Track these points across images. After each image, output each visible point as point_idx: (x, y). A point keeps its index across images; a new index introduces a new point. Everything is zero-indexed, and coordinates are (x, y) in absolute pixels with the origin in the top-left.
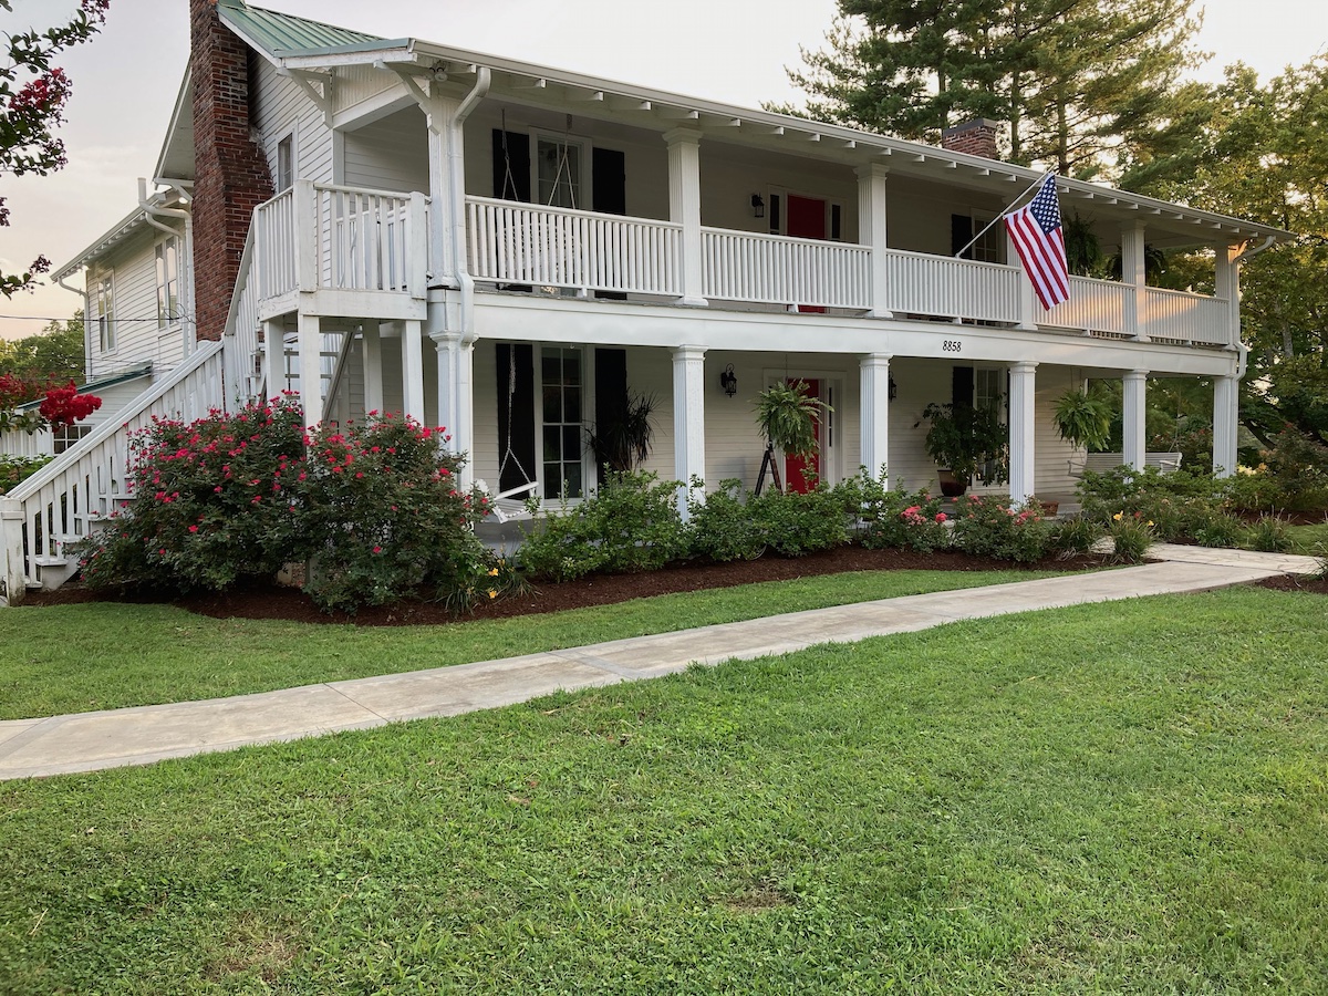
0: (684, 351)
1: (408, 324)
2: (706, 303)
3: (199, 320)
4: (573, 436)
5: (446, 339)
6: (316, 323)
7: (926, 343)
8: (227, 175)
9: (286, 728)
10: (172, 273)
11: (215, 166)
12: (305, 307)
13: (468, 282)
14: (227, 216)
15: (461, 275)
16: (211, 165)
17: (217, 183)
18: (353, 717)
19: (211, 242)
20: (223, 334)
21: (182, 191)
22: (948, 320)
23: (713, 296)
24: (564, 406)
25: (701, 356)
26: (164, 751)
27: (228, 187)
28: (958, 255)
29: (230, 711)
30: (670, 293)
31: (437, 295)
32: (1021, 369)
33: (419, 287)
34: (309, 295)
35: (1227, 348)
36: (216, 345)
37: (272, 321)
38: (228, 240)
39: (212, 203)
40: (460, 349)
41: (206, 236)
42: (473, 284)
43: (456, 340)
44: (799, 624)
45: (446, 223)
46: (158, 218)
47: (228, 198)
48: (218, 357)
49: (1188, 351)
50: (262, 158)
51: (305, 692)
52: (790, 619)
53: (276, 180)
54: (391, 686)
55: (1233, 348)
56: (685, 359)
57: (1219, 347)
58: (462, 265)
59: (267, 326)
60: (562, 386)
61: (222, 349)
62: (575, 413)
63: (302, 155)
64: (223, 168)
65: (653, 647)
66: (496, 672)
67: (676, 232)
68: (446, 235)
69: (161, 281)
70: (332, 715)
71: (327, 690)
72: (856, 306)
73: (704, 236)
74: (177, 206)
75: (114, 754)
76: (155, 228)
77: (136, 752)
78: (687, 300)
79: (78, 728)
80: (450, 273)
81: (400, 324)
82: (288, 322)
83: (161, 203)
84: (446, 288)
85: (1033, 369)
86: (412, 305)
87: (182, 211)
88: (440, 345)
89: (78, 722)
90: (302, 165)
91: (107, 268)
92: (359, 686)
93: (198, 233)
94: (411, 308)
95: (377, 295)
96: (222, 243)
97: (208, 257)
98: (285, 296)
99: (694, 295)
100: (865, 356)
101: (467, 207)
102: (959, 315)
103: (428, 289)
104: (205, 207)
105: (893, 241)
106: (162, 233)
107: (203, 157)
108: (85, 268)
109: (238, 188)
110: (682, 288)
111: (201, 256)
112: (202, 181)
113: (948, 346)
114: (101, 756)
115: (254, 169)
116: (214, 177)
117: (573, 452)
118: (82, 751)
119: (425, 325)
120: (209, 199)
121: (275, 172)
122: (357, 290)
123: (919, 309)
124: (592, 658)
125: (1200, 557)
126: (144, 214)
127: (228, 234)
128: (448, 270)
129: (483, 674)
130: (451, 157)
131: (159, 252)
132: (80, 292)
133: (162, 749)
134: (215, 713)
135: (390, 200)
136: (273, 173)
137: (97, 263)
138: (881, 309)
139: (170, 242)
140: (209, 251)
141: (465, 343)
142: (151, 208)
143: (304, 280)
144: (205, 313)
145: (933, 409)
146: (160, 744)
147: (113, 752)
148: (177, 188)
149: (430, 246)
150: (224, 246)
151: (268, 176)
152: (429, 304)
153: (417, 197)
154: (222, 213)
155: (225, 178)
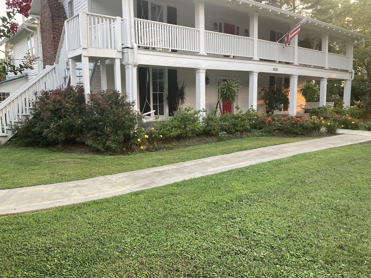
0: (200, 69)
1: (116, 60)
2: (206, 54)
3: (44, 59)
4: (161, 96)
5: (129, 64)
6: (87, 59)
7: (268, 68)
8: (52, 12)
9: (96, 193)
10: (33, 45)
11: (48, 10)
12: (84, 53)
13: (136, 46)
14: (53, 26)
15: (133, 44)
16: (47, 9)
17: (49, 15)
18: (118, 189)
19: (47, 34)
20: (54, 63)
21: (36, 19)
22: (274, 61)
23: (208, 52)
24: (158, 87)
25: (205, 71)
26: (57, 202)
27: (53, 16)
28: (278, 42)
29: (75, 187)
30: (196, 51)
31: (126, 50)
32: (294, 77)
33: (119, 48)
34: (85, 49)
35: (349, 71)
36: (53, 67)
37: (72, 58)
38: (53, 33)
39: (47, 22)
40: (133, 68)
41: (46, 32)
42: (137, 47)
43: (132, 65)
44: (247, 155)
45: (128, 27)
46: (28, 27)
47: (53, 20)
48: (53, 70)
49: (339, 72)
50: (63, 7)
51: (98, 179)
52: (244, 153)
53: (68, 14)
54: (126, 177)
55: (351, 71)
56: (200, 72)
57: (346, 71)
58: (133, 40)
59: (70, 60)
60: (158, 81)
61: (54, 68)
62: (162, 89)
63: (77, 6)
64: (51, 10)
65: (204, 163)
66: (159, 172)
67: (197, 32)
68: (128, 31)
69: (29, 48)
70: (111, 188)
71: (105, 179)
72: (249, 57)
73: (206, 33)
74: (34, 23)
75: (39, 204)
76: (27, 30)
77: (47, 203)
78: (201, 53)
79: (23, 193)
80: (130, 43)
81: (113, 60)
82: (78, 59)
83: (29, 22)
84: (128, 48)
85: (297, 77)
86: (117, 53)
87: (36, 25)
88: (126, 66)
89: (23, 191)
90: (77, 9)
91: (12, 44)
92: (115, 177)
93: (42, 32)
94: (117, 54)
95: (106, 50)
96: (51, 34)
97: (46, 39)
98: (77, 50)
99: (203, 52)
100: (251, 72)
101: (135, 21)
102: (278, 60)
103: (123, 48)
104: (45, 23)
105: (259, 37)
106: (30, 32)
107: (43, 7)
108: (5, 44)
109: (56, 17)
110: (199, 50)
111: (44, 39)
112: (43, 15)
113: (274, 69)
114: (34, 204)
115: (60, 11)
116: (48, 13)
117: (161, 101)
118: (27, 202)
119: (121, 60)
120: (46, 20)
121: (67, 12)
122: (100, 48)
123: (266, 58)
124: (187, 166)
125: (352, 133)
126: (24, 26)
127: (53, 31)
128: (129, 42)
129: (155, 172)
130: (129, 5)
131: (29, 38)
132: (3, 52)
133: (55, 201)
134: (70, 187)
135: (110, 19)
136: (66, 12)
137: (8, 43)
138: (256, 58)
139: (32, 35)
140: (47, 37)
141: (135, 66)
142: (26, 24)
143: (84, 44)
144: (46, 57)
145: (264, 89)
146: (54, 200)
147: (38, 203)
148: (34, 18)
149: (123, 34)
150: (52, 36)
151: (65, 13)
152: (123, 53)
153: (118, 18)
154: (51, 25)
155: (51, 13)
